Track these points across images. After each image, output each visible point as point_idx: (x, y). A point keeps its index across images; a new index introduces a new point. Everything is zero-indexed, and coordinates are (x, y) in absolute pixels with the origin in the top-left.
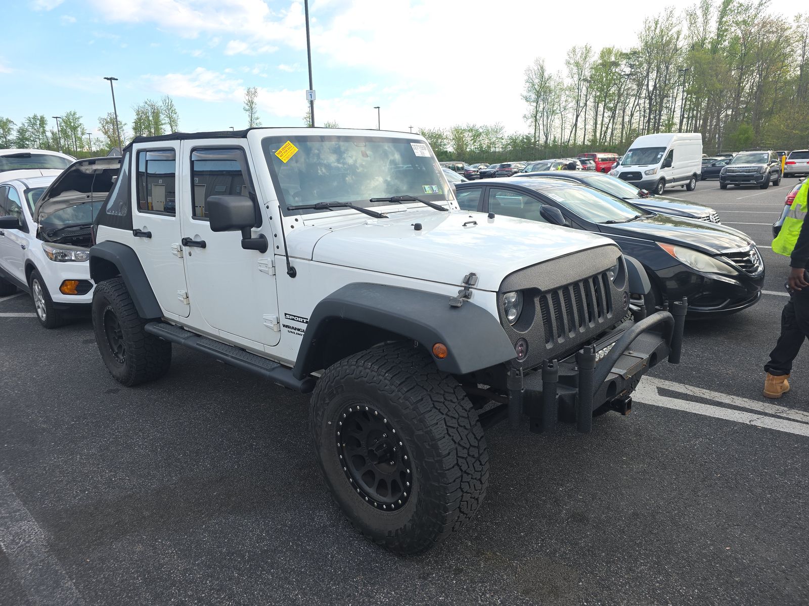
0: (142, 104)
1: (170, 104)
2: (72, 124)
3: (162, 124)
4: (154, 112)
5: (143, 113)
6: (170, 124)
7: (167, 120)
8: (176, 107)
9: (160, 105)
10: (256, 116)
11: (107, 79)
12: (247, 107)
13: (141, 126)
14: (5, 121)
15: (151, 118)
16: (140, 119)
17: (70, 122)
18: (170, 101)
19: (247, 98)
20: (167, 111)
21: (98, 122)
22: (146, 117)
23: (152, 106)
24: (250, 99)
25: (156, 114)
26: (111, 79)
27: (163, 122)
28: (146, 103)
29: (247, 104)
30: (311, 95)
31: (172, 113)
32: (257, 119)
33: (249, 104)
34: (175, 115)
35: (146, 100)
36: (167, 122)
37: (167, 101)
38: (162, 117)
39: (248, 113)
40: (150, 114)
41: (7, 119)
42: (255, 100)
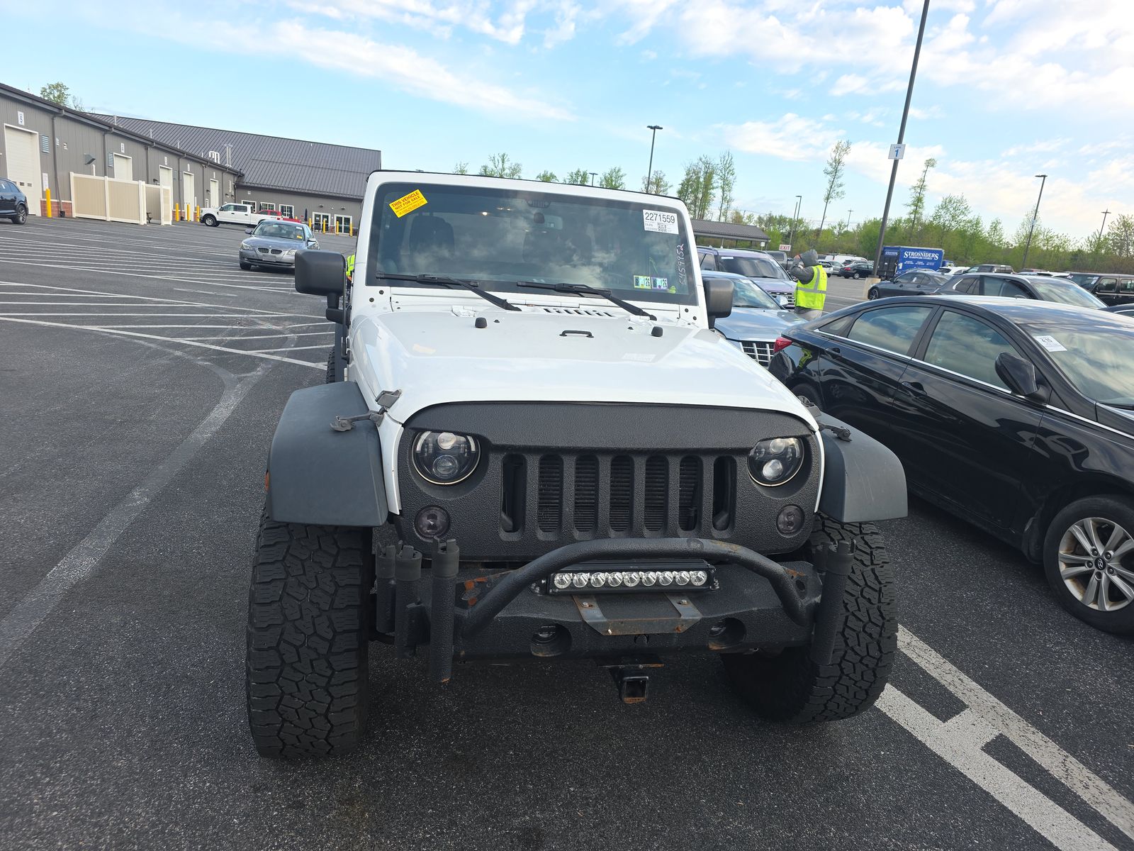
0: (695, 162)
1: (728, 162)
2: (614, 183)
3: (713, 188)
4: (706, 173)
5: (694, 172)
6: (723, 188)
7: (720, 183)
8: (736, 167)
9: (716, 161)
10: (839, 183)
11: (651, 128)
12: (830, 169)
13: (687, 189)
14: (549, 175)
15: (702, 180)
16: (688, 180)
17: (612, 181)
18: (730, 158)
19: (834, 155)
20: (723, 171)
21: (642, 181)
22: (696, 178)
23: (707, 164)
24: (837, 158)
25: (709, 177)
26: (654, 128)
27: (715, 185)
28: (701, 159)
29: (831, 165)
30: (897, 151)
31: (728, 173)
32: (841, 185)
33: (834, 164)
34: (731, 177)
35: (702, 157)
36: (720, 185)
37: (726, 158)
38: (715, 178)
39: (829, 177)
40: (702, 173)
41: (551, 174)
42: (845, 159)
